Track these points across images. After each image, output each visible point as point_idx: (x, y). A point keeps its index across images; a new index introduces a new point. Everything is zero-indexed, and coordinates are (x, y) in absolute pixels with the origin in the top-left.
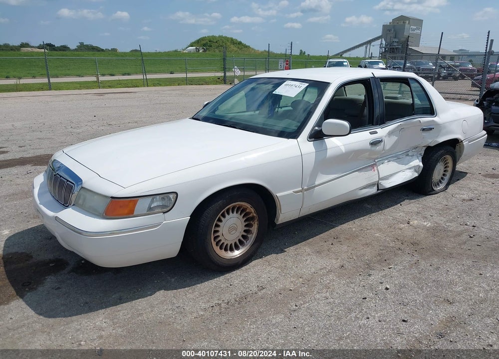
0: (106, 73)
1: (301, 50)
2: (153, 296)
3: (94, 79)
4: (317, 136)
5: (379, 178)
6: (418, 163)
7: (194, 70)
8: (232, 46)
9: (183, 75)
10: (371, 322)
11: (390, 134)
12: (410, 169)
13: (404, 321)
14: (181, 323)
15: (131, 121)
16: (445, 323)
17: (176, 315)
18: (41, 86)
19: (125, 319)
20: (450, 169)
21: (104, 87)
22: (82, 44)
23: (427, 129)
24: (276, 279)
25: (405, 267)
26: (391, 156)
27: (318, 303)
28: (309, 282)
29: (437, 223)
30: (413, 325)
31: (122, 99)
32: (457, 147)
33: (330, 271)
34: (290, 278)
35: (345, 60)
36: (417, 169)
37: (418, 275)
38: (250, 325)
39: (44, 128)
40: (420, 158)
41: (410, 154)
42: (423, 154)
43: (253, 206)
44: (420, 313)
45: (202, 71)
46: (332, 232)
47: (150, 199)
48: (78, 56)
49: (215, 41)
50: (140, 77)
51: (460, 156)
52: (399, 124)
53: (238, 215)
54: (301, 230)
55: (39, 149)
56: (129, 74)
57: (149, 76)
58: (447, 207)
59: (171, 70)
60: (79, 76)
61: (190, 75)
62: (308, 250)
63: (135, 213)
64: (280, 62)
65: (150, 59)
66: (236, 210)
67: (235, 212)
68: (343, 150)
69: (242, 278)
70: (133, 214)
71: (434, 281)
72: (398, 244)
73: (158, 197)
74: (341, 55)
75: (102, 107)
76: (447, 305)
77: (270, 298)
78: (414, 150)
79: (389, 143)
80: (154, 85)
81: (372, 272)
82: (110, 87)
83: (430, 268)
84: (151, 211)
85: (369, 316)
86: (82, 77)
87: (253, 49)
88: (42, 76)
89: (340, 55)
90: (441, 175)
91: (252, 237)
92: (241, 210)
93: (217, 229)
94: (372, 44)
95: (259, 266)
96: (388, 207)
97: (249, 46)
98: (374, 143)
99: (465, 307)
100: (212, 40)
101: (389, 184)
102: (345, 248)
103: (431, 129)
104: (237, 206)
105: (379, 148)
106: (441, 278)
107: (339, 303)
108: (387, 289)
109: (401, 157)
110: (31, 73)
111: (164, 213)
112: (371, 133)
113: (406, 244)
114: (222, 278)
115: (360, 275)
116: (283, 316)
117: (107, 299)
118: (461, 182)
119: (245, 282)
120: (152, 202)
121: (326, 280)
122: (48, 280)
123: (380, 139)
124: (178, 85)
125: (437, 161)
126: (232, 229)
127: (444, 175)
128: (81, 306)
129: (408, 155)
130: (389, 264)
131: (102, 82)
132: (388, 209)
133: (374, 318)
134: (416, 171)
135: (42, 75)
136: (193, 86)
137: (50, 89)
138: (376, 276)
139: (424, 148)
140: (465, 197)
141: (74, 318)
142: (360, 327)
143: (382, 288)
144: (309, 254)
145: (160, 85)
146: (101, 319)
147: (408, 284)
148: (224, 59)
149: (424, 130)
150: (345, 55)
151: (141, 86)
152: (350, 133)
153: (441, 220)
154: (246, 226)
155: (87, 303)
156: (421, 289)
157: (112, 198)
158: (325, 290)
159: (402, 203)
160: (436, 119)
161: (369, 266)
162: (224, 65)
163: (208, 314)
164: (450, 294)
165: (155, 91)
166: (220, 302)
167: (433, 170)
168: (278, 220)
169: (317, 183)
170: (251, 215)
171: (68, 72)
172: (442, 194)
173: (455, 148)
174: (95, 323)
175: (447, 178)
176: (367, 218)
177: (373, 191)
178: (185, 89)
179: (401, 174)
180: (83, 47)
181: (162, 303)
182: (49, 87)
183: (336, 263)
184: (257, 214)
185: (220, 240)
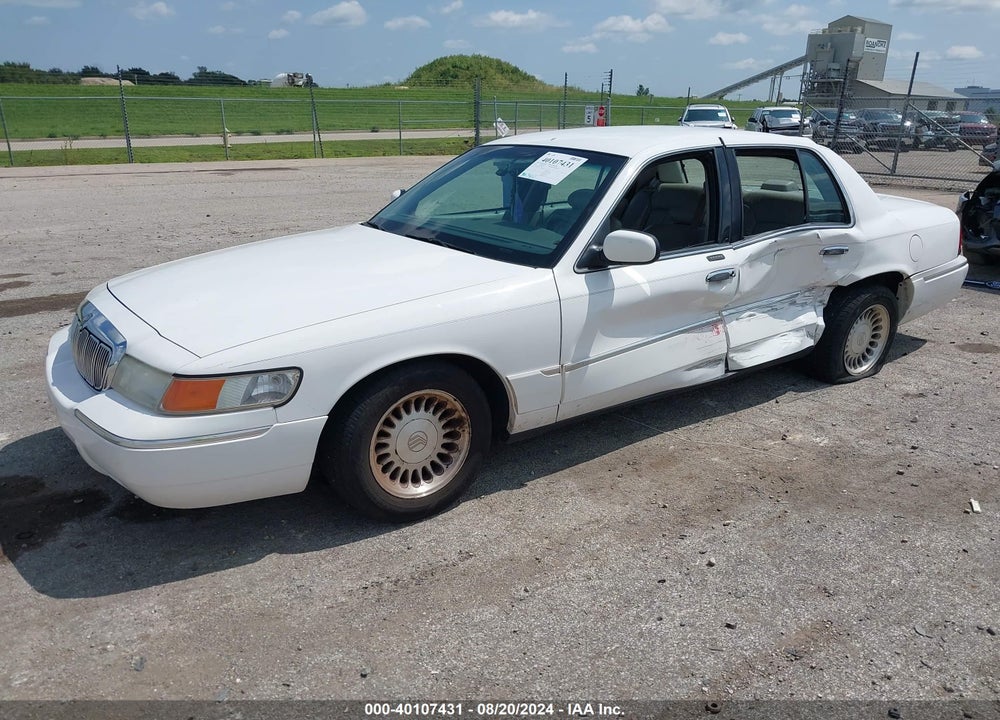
0: (245, 130)
1: (641, 86)
2: (257, 564)
3: (218, 141)
4: (595, 262)
5: (728, 348)
6: (814, 318)
7: (420, 124)
8: (499, 76)
9: (393, 135)
10: (667, 624)
11: (753, 260)
12: (797, 330)
13: (729, 626)
14: (300, 617)
15: (275, 227)
16: (808, 634)
17: (295, 602)
18: (114, 154)
19: (196, 606)
20: (884, 333)
21: (236, 158)
22: (203, 70)
23: (834, 252)
24: (497, 541)
25: (756, 523)
26: (756, 304)
27: (570, 587)
28: (563, 546)
29: (840, 439)
30: (745, 633)
31: (267, 181)
32: (901, 289)
33: (607, 527)
34: (526, 538)
35: (721, 108)
36: (813, 332)
37: (779, 540)
38: (431, 624)
39: (106, 238)
40: (821, 309)
41: (799, 300)
42: (826, 302)
43: (458, 397)
44: (765, 612)
45: (436, 127)
46: (628, 451)
47: (247, 380)
48: (191, 96)
49: (464, 65)
50: (308, 137)
51: (907, 307)
52: (773, 240)
53: (429, 414)
54: (565, 446)
55: (90, 278)
56: (289, 132)
57: (326, 137)
58: (869, 409)
59: (373, 124)
60: (192, 134)
61: (407, 135)
62: (572, 485)
63: (218, 406)
64: (587, 111)
65: (332, 103)
66: (424, 404)
67: (422, 409)
68: (647, 290)
69: (432, 536)
70: (215, 407)
71: (808, 552)
72: (754, 479)
73: (266, 376)
74: (721, 98)
75: (225, 198)
76: (821, 600)
77: (480, 575)
78: (806, 294)
79: (749, 279)
80: (337, 155)
81: (688, 531)
82: (249, 157)
83: (807, 527)
84: (249, 402)
85: (664, 615)
86: (198, 136)
87: (541, 83)
88: (118, 133)
89: (718, 97)
90: (866, 345)
91: (459, 459)
92: (437, 406)
93: (384, 440)
94: (787, 73)
95: (471, 514)
96: (751, 406)
97: (533, 77)
98: (717, 279)
99: (857, 603)
100: (458, 64)
101: (748, 360)
102: (645, 483)
103: (842, 252)
104: (427, 397)
105: (727, 287)
106: (823, 547)
107: (610, 589)
108: (710, 564)
109: (778, 306)
110: (98, 129)
111: (275, 407)
112: (710, 259)
113: (769, 479)
114: (395, 533)
115: (664, 536)
116: (497, 608)
117: (169, 568)
118: (910, 358)
119: (438, 543)
120: (254, 384)
121: (595, 544)
122: (67, 529)
123: (730, 271)
124: (384, 155)
125: (854, 317)
126: (414, 442)
127: (872, 344)
128: (119, 579)
129: (793, 303)
130: (726, 517)
131: (235, 147)
132: (749, 410)
133: (672, 620)
134: (809, 335)
135: (118, 131)
136: (413, 157)
137: (131, 161)
138: (694, 540)
139: (829, 291)
140: (912, 389)
141: (102, 600)
142: (641, 634)
143: (700, 562)
144: (572, 494)
145: (349, 155)
146: (151, 605)
147: (753, 558)
148: (477, 104)
149: (826, 253)
150: (728, 97)
151: (311, 157)
152: (656, 259)
153: (849, 434)
154: (445, 436)
155: (130, 574)
156: (779, 568)
157: (176, 375)
158: (588, 563)
159: (778, 398)
160: (852, 232)
161: (685, 519)
162: (477, 115)
163: (354, 602)
164: (832, 577)
165: (336, 166)
166: (381, 580)
167: (846, 333)
168: (512, 426)
169: (593, 355)
170: (456, 416)
171: (169, 126)
172: (864, 381)
173: (895, 291)
174: (139, 613)
175: (877, 351)
176: (702, 426)
177: (716, 372)
178: (395, 163)
179: (777, 341)
180: (205, 78)
181: (271, 578)
182: (130, 156)
183: (620, 512)
184: (468, 413)
185: (391, 463)
